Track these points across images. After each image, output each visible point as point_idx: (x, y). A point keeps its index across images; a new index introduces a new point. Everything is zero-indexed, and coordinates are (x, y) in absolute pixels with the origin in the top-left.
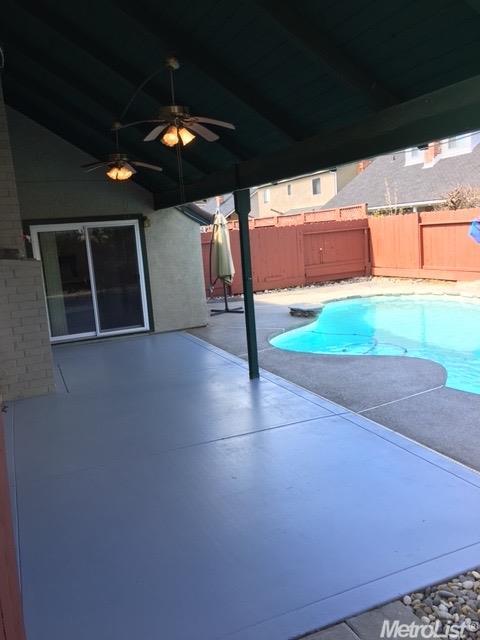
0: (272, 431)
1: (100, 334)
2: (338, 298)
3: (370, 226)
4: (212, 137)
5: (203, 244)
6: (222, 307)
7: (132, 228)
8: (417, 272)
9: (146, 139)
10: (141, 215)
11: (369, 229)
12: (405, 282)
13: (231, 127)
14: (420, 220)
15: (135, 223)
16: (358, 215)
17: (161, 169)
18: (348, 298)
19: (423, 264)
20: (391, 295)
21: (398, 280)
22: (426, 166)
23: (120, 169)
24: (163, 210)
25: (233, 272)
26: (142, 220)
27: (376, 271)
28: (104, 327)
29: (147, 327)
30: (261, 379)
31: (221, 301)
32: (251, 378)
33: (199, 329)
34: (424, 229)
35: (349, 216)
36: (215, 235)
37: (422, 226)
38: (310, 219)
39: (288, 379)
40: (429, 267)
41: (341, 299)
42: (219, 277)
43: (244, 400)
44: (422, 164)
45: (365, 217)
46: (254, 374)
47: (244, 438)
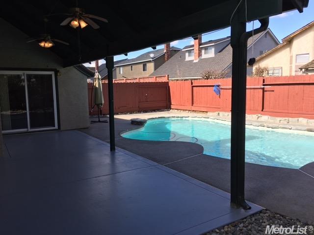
0: (121, 173)
1: (30, 130)
2: (154, 117)
3: (170, 85)
4: (96, 26)
5: (88, 89)
6: (97, 120)
7: (51, 76)
8: (190, 107)
9: (61, 25)
10: (56, 69)
11: (169, 87)
12: (185, 112)
13: (106, 21)
14: (192, 84)
15: (52, 73)
16: (164, 80)
17: (68, 44)
18: (159, 118)
19: (193, 104)
20: (178, 117)
21: (182, 111)
22: (195, 61)
23: (46, 42)
24: (68, 68)
25: (103, 102)
26: (56, 72)
27: (172, 107)
28: (32, 127)
29: (56, 127)
30: (116, 151)
31: (96, 117)
32: (111, 150)
33: (84, 129)
34: (194, 88)
35: (160, 80)
36: (95, 83)
37: (193, 86)
38: (142, 81)
39: (130, 151)
40: (196, 105)
41: (156, 118)
42: (96, 104)
43: (107, 160)
44: (193, 60)
45: (168, 81)
46: (113, 149)
47: (107, 177)
